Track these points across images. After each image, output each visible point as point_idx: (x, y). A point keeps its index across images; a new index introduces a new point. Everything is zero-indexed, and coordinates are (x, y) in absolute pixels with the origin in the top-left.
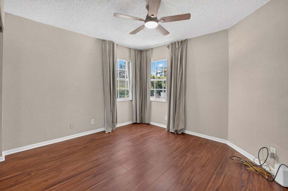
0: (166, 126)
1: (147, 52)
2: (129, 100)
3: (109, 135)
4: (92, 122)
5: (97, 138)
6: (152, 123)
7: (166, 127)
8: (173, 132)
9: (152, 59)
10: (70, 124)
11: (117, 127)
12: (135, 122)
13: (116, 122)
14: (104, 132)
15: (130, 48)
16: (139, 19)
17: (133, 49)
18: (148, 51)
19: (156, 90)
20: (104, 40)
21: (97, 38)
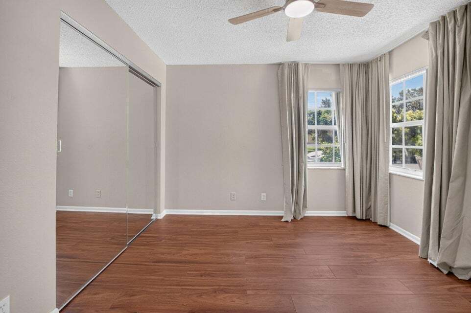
0: (419, 239)
1: (379, 62)
2: (339, 168)
3: (285, 224)
4: (262, 197)
5: (261, 224)
6: (394, 227)
7: (419, 243)
8: (435, 264)
9: (390, 78)
10: (231, 194)
11: (306, 215)
12: (351, 215)
13: (305, 206)
14: (282, 217)
15: (337, 64)
16: (272, 9)
17: (344, 65)
18: (380, 60)
19: (407, 149)
20: (280, 64)
21: (268, 64)
